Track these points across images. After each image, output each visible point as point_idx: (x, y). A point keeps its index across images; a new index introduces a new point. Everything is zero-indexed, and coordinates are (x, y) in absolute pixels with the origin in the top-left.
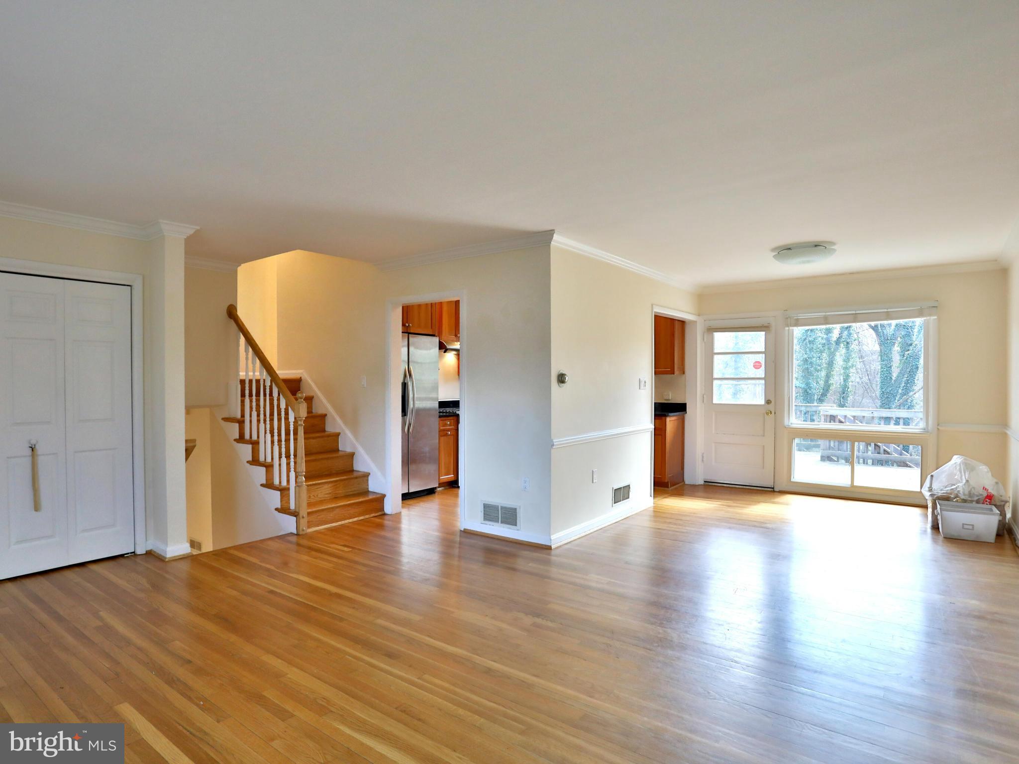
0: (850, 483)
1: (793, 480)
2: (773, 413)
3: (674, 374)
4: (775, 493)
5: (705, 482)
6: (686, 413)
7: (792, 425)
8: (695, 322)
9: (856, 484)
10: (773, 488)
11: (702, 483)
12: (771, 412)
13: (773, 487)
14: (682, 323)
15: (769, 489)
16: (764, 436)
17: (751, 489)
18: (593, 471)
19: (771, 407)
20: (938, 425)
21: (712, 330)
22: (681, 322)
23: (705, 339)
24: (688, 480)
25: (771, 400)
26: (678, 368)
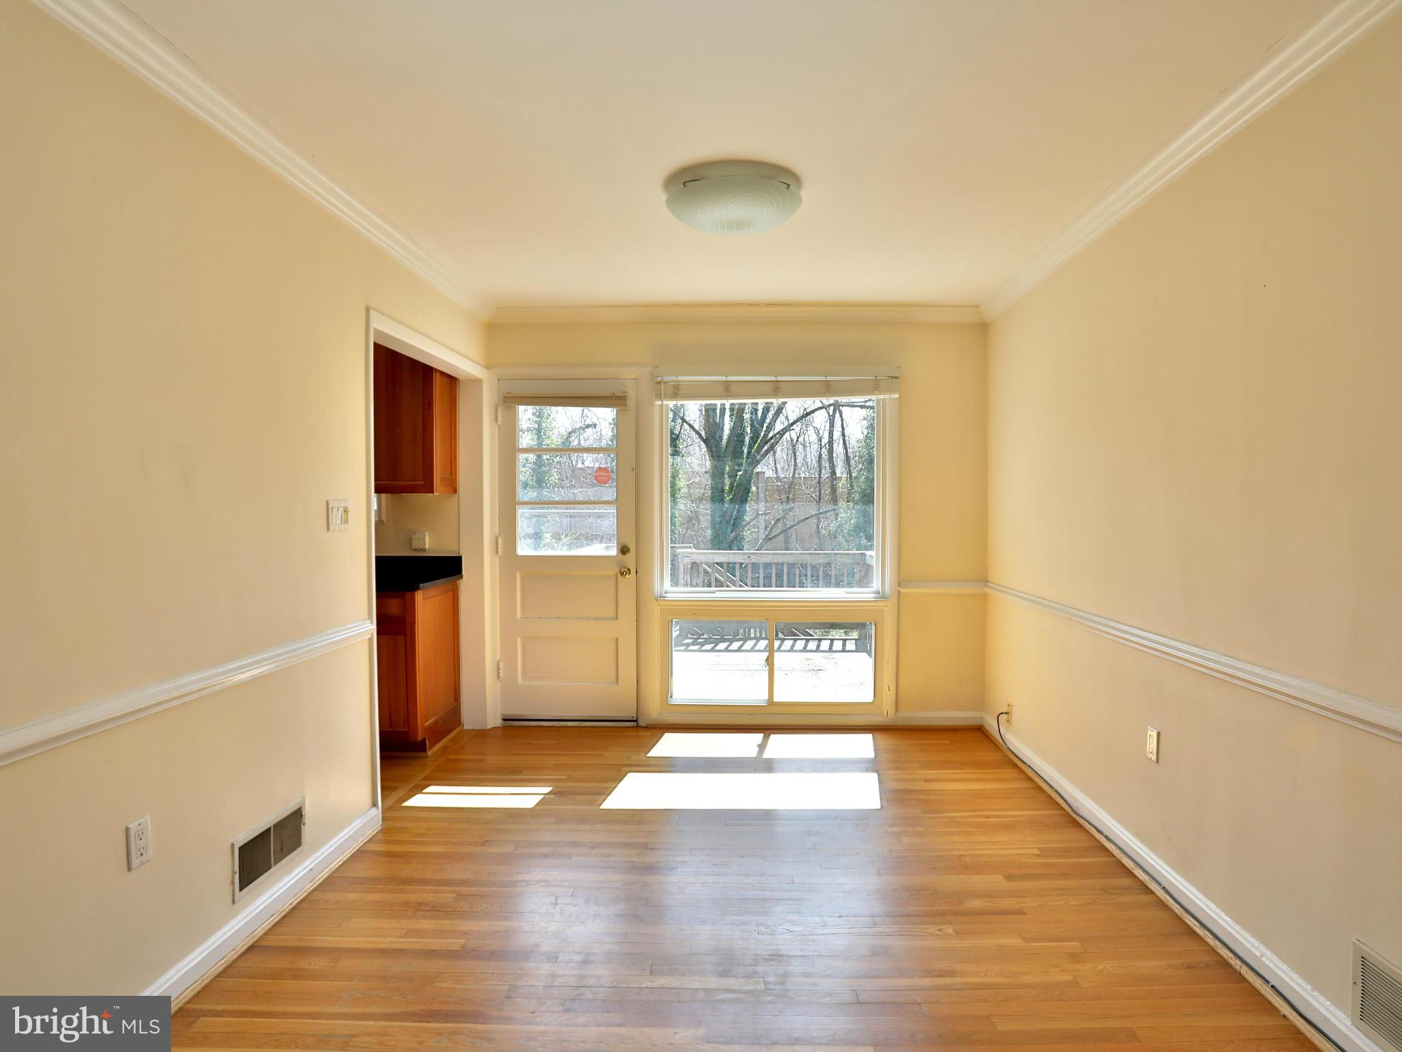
0: (766, 697)
1: (673, 701)
2: (633, 572)
3: (432, 492)
4: (642, 733)
5: (504, 720)
6: (462, 578)
7: (666, 595)
8: (478, 382)
9: (777, 699)
10: (636, 721)
11: (499, 722)
12: (629, 569)
13: (635, 719)
14: (452, 381)
15: (628, 724)
16: (617, 618)
17: (595, 727)
18: (127, 830)
19: (630, 560)
20: (899, 585)
21: (511, 400)
22: (446, 379)
23: (499, 419)
24: (469, 720)
25: (629, 546)
26: (442, 479)
